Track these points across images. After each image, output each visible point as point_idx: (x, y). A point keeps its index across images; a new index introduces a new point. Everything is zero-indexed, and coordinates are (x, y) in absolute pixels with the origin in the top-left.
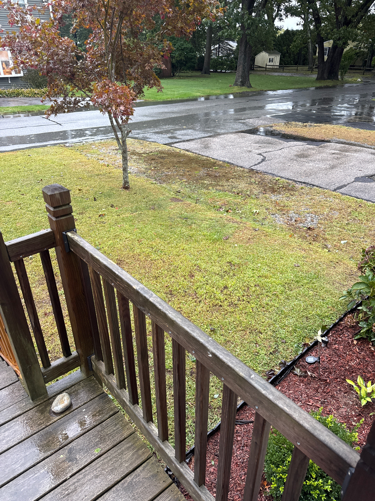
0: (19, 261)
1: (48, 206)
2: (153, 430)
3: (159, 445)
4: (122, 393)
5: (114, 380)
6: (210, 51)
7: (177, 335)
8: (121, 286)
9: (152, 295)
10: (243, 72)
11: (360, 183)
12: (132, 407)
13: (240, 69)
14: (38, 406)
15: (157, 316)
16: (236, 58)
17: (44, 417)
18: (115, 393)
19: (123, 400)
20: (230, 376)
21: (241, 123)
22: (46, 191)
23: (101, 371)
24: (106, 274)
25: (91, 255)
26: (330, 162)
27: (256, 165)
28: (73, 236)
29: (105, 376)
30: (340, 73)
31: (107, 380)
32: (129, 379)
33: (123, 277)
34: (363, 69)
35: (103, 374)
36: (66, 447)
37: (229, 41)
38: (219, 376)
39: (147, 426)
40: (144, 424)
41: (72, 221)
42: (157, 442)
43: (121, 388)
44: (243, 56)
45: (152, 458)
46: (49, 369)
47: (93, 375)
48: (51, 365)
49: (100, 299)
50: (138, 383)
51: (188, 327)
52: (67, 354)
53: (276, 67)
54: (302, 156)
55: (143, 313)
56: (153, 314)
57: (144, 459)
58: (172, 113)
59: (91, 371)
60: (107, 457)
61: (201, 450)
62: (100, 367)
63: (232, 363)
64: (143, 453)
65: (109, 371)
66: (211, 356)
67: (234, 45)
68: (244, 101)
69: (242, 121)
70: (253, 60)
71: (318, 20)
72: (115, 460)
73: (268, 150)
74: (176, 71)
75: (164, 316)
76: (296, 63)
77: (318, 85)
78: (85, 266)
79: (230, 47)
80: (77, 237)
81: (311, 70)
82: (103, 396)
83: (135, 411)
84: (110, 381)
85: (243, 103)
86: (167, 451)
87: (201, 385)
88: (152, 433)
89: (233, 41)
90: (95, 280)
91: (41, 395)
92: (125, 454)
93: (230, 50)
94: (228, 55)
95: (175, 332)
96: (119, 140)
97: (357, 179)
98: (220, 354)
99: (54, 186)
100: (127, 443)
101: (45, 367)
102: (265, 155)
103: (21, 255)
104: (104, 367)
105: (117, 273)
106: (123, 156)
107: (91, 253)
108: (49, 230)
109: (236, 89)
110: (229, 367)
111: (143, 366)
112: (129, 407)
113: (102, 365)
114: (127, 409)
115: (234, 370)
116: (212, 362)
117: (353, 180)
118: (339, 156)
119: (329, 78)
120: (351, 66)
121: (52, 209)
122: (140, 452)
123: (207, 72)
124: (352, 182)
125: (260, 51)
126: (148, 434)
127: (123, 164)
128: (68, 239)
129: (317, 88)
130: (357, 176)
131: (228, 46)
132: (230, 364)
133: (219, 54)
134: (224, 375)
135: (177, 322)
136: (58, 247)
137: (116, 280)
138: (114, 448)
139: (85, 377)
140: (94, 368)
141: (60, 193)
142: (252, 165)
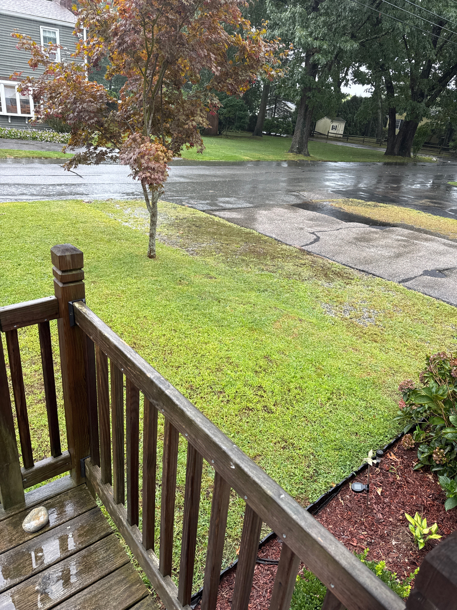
0: (12, 331)
1: (55, 269)
2: (153, 560)
3: (159, 581)
4: (119, 509)
5: (111, 491)
6: (263, 111)
7: (194, 439)
8: (132, 373)
9: (169, 386)
10: (301, 138)
11: (429, 277)
12: (129, 528)
13: (298, 133)
14: (11, 518)
15: (172, 414)
16: (294, 122)
17: (17, 533)
18: (110, 508)
19: (120, 518)
20: (255, 494)
21: (294, 195)
22: (55, 252)
23: (95, 479)
24: (115, 356)
25: (100, 332)
26: (396, 250)
27: (307, 245)
28: (80, 308)
29: (100, 486)
30: (412, 149)
31: (102, 491)
32: (130, 491)
33: (136, 362)
34: (439, 148)
35: (97, 483)
36: (40, 574)
37: (288, 101)
38: (241, 494)
39: (145, 555)
40: (143, 551)
41: (82, 288)
42: (156, 576)
43: (118, 503)
44: (302, 120)
45: (148, 597)
46: (31, 470)
47: (86, 483)
48: (34, 466)
49: (104, 387)
50: (140, 499)
51: (209, 430)
52: (56, 453)
53: (339, 136)
54: (362, 239)
55: (155, 408)
56: (168, 410)
57: (137, 598)
58: (215, 176)
59: (84, 478)
60: (91, 592)
61: (211, 590)
62: (95, 473)
63: (259, 478)
64: (138, 590)
65: (106, 480)
66: (233, 467)
67: (292, 107)
68: (299, 171)
69: (295, 193)
70: (313, 125)
71: (390, 89)
72: (101, 597)
73: (323, 229)
74: (223, 128)
75: (182, 414)
76: (364, 134)
77: (387, 160)
78: (91, 344)
79: (288, 109)
80: (85, 309)
81: (379, 143)
82: (95, 510)
83: (132, 535)
84: (106, 493)
85: (298, 172)
86: (168, 589)
87: (218, 505)
88: (151, 564)
89: (292, 102)
90: (101, 363)
91: (16, 503)
92: (115, 590)
93: (287, 111)
94: (285, 118)
95: (192, 435)
96: (148, 201)
97: (426, 273)
98: (245, 466)
99: (66, 246)
100: (119, 576)
101: (26, 467)
102: (319, 234)
103: (15, 324)
104: (100, 475)
105: (129, 356)
106: (151, 220)
107: (100, 329)
108: (53, 297)
109: (291, 157)
110: (255, 482)
111: (148, 476)
112: (126, 528)
113: (97, 471)
114: (123, 530)
115: (260, 487)
116: (234, 476)
117: (421, 273)
118: (406, 243)
119: (399, 155)
120: (426, 143)
121: (59, 273)
122: (134, 588)
123: (259, 134)
124: (420, 276)
125: (322, 117)
126: (147, 566)
127: (151, 230)
128: (75, 311)
129: (385, 164)
130: (426, 269)
131: (286, 107)
132: (257, 480)
133: (274, 115)
134: (248, 493)
135: (197, 422)
136: (61, 319)
137: (127, 365)
138: (101, 581)
139: (76, 485)
140: (88, 474)
141: (72, 255)
142: (303, 244)
